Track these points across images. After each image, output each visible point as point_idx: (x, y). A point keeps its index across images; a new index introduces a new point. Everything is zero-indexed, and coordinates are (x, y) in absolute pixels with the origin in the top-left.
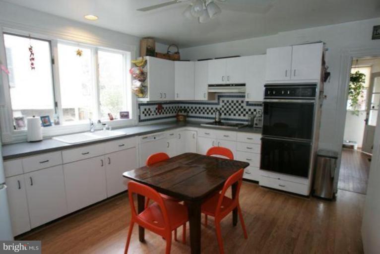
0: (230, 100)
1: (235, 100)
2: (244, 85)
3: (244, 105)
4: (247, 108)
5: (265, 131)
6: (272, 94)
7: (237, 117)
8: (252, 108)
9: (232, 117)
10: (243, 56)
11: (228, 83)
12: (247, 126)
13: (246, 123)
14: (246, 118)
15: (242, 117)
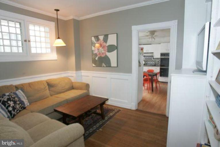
0: (148, 57)
1: (149, 57)
2: (153, 53)
3: (152, 59)
4: (153, 60)
5: (161, 66)
6: (162, 56)
7: (150, 63)
8: (155, 60)
9: (148, 63)
10: (153, 44)
11: (148, 52)
12: (154, 65)
13: (153, 65)
14: (153, 63)
15: (152, 63)
